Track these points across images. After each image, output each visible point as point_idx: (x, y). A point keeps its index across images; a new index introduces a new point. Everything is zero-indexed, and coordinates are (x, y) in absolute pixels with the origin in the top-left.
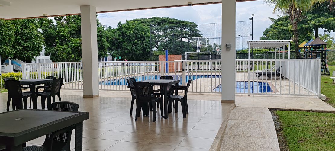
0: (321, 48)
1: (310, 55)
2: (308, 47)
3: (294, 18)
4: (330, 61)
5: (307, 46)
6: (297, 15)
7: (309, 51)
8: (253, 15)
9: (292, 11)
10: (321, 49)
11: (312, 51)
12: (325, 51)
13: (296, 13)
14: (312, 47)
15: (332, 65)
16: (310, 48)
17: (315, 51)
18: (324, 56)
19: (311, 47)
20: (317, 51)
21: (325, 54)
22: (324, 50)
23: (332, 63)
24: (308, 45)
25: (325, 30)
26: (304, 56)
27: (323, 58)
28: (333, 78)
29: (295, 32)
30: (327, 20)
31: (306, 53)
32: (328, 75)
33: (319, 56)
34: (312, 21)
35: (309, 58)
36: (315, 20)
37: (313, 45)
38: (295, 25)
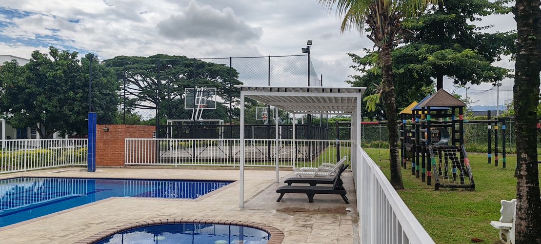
0: (449, 116)
1: (426, 134)
2: (420, 112)
3: (383, 34)
5: (417, 111)
6: (389, 28)
7: (423, 123)
8: (310, 43)
9: (376, 16)
11: (429, 122)
12: (461, 122)
13: (387, 22)
14: (429, 114)
16: (426, 116)
17: (437, 122)
18: (457, 135)
19: (426, 112)
20: (440, 123)
21: (461, 131)
22: (457, 121)
24: (420, 107)
25: (455, 80)
26: (413, 133)
27: (454, 141)
28: (502, 227)
29: (385, 71)
30: (459, 55)
31: (418, 127)
32: (472, 187)
33: (446, 136)
34: (427, 54)
35: (424, 140)
36: (435, 54)
37: (431, 108)
38: (386, 55)
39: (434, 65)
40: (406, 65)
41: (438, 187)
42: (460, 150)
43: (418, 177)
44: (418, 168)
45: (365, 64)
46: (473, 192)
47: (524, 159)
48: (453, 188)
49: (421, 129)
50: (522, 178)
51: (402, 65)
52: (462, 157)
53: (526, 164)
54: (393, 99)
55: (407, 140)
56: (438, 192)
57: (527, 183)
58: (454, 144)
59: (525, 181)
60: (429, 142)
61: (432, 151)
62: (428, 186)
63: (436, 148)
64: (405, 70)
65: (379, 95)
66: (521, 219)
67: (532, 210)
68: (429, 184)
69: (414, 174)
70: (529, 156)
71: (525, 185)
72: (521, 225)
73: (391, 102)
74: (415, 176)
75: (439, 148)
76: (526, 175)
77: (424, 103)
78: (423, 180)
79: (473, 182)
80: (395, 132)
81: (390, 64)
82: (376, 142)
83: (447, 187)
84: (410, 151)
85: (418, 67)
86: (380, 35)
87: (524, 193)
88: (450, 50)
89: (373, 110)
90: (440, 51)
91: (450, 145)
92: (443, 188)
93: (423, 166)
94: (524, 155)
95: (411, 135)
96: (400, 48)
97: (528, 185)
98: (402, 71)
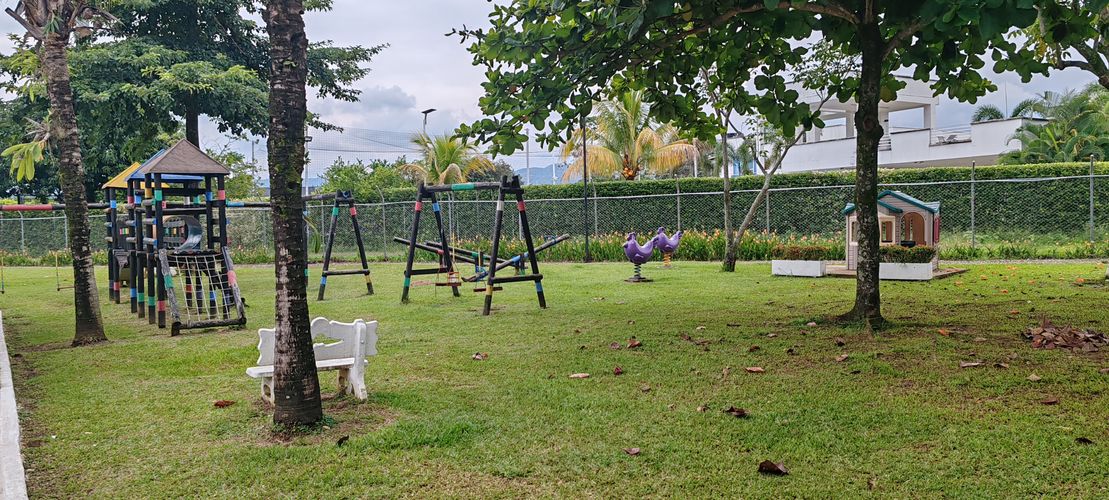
0: (202, 192)
1: (154, 228)
2: (143, 185)
3: (47, 11)
4: (248, 246)
5: (138, 181)
7: (148, 207)
10: (200, 200)
11: (160, 204)
12: (222, 205)
14: (158, 188)
15: (254, 262)
16: (152, 192)
18: (216, 229)
19: (153, 185)
20: (186, 207)
21: (223, 221)
22: (214, 203)
23: (254, 255)
24: (142, 174)
25: (220, 124)
26: (131, 228)
27: (212, 240)
28: (261, 374)
29: (55, 93)
30: (222, 75)
31: (139, 214)
32: (241, 323)
33: (197, 232)
34: (160, 67)
35: (150, 240)
36: (176, 68)
37: (163, 176)
38: (55, 57)
39: (175, 91)
40: (116, 85)
41: (177, 328)
42: (221, 257)
43: (142, 315)
44: (142, 298)
45: (15, 73)
46: (242, 332)
47: (285, 258)
48: (207, 327)
49: (144, 220)
50: (282, 288)
51: (105, 84)
52: (225, 271)
53: (287, 265)
54: (75, 154)
55: (118, 243)
56: (177, 339)
57: (289, 295)
58: (211, 246)
59: (285, 291)
60: (160, 244)
61: (167, 261)
62: (160, 331)
63: (173, 254)
64: (112, 94)
65: (41, 145)
66: (281, 352)
67: (295, 336)
68: (162, 326)
69: (134, 310)
70: (291, 252)
71: (286, 299)
72: (280, 362)
73: (71, 160)
74: (136, 315)
75: (181, 254)
76: (287, 284)
77: (150, 165)
78: (152, 322)
79: (242, 313)
80: (81, 224)
81: (66, 78)
82: (56, 254)
83: (195, 327)
84: (125, 266)
85: (142, 91)
86: (40, 13)
87: (285, 312)
88: (207, 63)
89: (30, 177)
90: (185, 64)
91: (205, 247)
92: (188, 331)
93: (151, 294)
94: (284, 252)
95: (127, 231)
96: (103, 46)
97: (290, 298)
98: (105, 96)
